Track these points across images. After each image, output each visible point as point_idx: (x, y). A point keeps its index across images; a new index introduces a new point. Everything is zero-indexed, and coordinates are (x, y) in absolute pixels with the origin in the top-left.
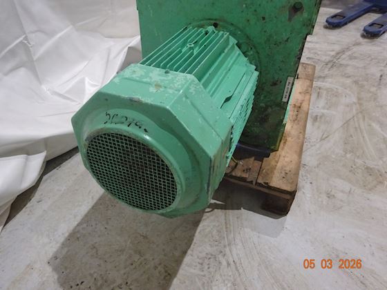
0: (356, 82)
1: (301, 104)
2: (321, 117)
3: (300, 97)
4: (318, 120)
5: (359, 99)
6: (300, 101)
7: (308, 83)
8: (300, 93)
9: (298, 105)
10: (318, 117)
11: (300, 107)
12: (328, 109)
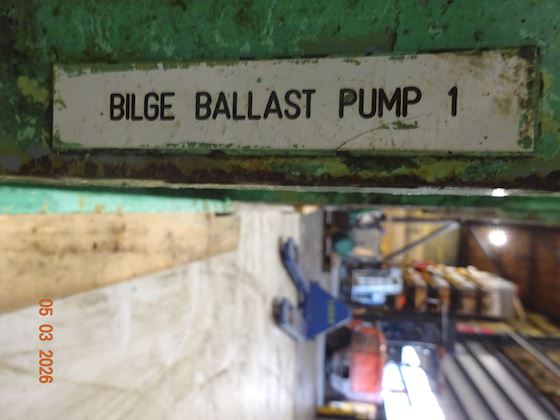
0: (208, 337)
1: (133, 249)
2: (103, 312)
3: (155, 239)
4: (91, 309)
5: (175, 369)
6: (140, 241)
7: (200, 246)
8: (169, 235)
9: (126, 240)
10: (101, 306)
11: (116, 249)
12: (134, 316)
